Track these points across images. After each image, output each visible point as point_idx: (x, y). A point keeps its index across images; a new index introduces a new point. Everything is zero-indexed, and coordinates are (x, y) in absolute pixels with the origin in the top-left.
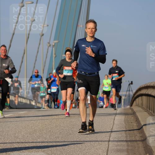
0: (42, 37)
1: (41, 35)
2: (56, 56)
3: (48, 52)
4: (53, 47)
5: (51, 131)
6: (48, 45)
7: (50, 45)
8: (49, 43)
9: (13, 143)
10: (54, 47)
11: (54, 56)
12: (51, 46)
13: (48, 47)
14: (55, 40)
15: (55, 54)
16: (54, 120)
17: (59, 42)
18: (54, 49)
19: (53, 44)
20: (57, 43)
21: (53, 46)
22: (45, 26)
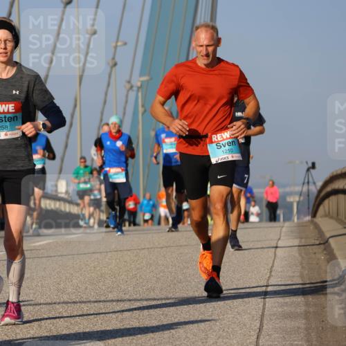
0: (114, 69)
1: (111, 64)
2: (145, 111)
3: (126, 102)
4: (138, 91)
5: (138, 275)
6: (128, 86)
7: (132, 87)
8: (129, 82)
9: (55, 303)
10: (140, 90)
11: (141, 110)
12: (135, 88)
13: (128, 91)
14: (141, 75)
15: (143, 106)
16: (143, 251)
17: (151, 79)
18: (140, 94)
19: (139, 84)
20: (148, 81)
21: (139, 88)
22: (119, 44)
